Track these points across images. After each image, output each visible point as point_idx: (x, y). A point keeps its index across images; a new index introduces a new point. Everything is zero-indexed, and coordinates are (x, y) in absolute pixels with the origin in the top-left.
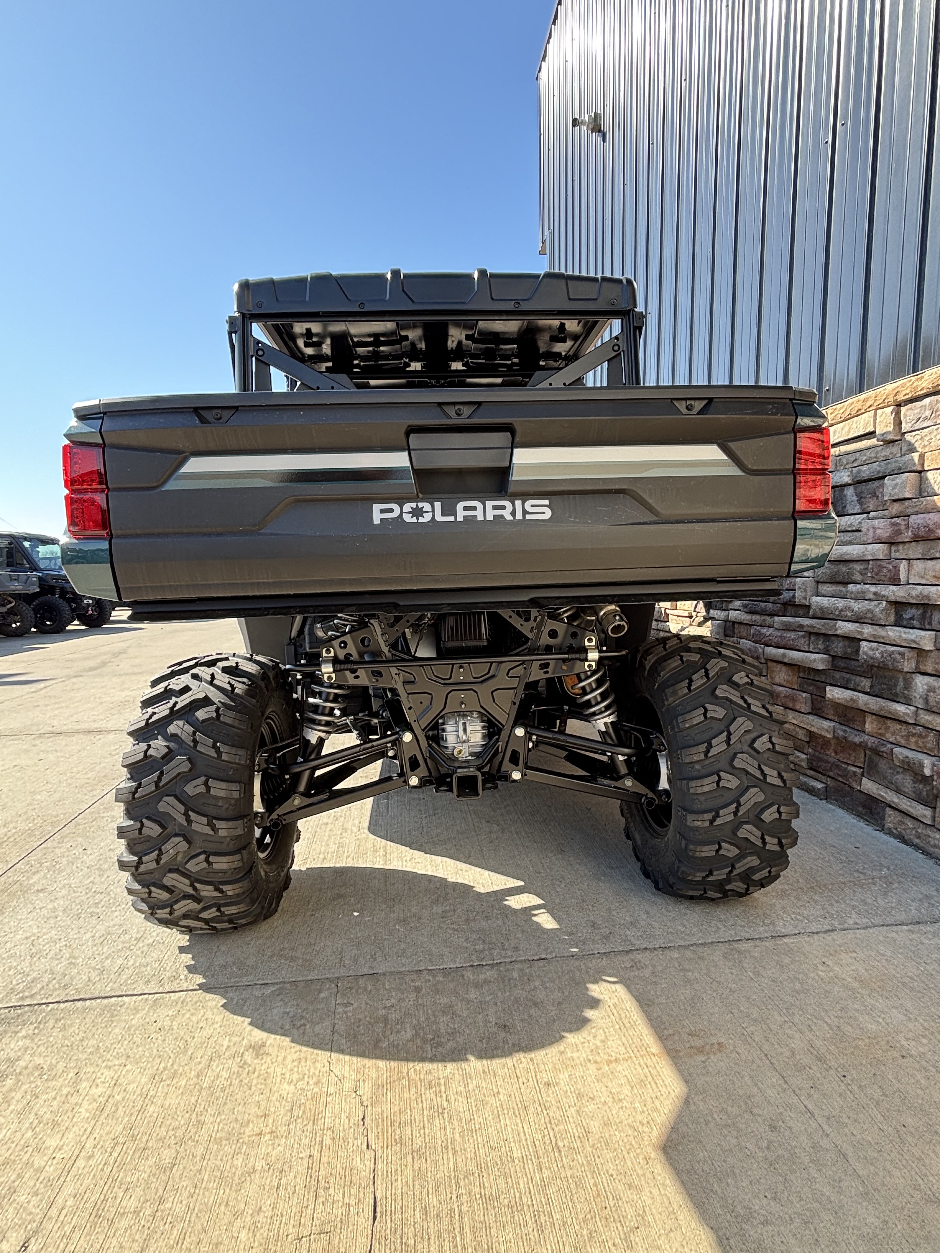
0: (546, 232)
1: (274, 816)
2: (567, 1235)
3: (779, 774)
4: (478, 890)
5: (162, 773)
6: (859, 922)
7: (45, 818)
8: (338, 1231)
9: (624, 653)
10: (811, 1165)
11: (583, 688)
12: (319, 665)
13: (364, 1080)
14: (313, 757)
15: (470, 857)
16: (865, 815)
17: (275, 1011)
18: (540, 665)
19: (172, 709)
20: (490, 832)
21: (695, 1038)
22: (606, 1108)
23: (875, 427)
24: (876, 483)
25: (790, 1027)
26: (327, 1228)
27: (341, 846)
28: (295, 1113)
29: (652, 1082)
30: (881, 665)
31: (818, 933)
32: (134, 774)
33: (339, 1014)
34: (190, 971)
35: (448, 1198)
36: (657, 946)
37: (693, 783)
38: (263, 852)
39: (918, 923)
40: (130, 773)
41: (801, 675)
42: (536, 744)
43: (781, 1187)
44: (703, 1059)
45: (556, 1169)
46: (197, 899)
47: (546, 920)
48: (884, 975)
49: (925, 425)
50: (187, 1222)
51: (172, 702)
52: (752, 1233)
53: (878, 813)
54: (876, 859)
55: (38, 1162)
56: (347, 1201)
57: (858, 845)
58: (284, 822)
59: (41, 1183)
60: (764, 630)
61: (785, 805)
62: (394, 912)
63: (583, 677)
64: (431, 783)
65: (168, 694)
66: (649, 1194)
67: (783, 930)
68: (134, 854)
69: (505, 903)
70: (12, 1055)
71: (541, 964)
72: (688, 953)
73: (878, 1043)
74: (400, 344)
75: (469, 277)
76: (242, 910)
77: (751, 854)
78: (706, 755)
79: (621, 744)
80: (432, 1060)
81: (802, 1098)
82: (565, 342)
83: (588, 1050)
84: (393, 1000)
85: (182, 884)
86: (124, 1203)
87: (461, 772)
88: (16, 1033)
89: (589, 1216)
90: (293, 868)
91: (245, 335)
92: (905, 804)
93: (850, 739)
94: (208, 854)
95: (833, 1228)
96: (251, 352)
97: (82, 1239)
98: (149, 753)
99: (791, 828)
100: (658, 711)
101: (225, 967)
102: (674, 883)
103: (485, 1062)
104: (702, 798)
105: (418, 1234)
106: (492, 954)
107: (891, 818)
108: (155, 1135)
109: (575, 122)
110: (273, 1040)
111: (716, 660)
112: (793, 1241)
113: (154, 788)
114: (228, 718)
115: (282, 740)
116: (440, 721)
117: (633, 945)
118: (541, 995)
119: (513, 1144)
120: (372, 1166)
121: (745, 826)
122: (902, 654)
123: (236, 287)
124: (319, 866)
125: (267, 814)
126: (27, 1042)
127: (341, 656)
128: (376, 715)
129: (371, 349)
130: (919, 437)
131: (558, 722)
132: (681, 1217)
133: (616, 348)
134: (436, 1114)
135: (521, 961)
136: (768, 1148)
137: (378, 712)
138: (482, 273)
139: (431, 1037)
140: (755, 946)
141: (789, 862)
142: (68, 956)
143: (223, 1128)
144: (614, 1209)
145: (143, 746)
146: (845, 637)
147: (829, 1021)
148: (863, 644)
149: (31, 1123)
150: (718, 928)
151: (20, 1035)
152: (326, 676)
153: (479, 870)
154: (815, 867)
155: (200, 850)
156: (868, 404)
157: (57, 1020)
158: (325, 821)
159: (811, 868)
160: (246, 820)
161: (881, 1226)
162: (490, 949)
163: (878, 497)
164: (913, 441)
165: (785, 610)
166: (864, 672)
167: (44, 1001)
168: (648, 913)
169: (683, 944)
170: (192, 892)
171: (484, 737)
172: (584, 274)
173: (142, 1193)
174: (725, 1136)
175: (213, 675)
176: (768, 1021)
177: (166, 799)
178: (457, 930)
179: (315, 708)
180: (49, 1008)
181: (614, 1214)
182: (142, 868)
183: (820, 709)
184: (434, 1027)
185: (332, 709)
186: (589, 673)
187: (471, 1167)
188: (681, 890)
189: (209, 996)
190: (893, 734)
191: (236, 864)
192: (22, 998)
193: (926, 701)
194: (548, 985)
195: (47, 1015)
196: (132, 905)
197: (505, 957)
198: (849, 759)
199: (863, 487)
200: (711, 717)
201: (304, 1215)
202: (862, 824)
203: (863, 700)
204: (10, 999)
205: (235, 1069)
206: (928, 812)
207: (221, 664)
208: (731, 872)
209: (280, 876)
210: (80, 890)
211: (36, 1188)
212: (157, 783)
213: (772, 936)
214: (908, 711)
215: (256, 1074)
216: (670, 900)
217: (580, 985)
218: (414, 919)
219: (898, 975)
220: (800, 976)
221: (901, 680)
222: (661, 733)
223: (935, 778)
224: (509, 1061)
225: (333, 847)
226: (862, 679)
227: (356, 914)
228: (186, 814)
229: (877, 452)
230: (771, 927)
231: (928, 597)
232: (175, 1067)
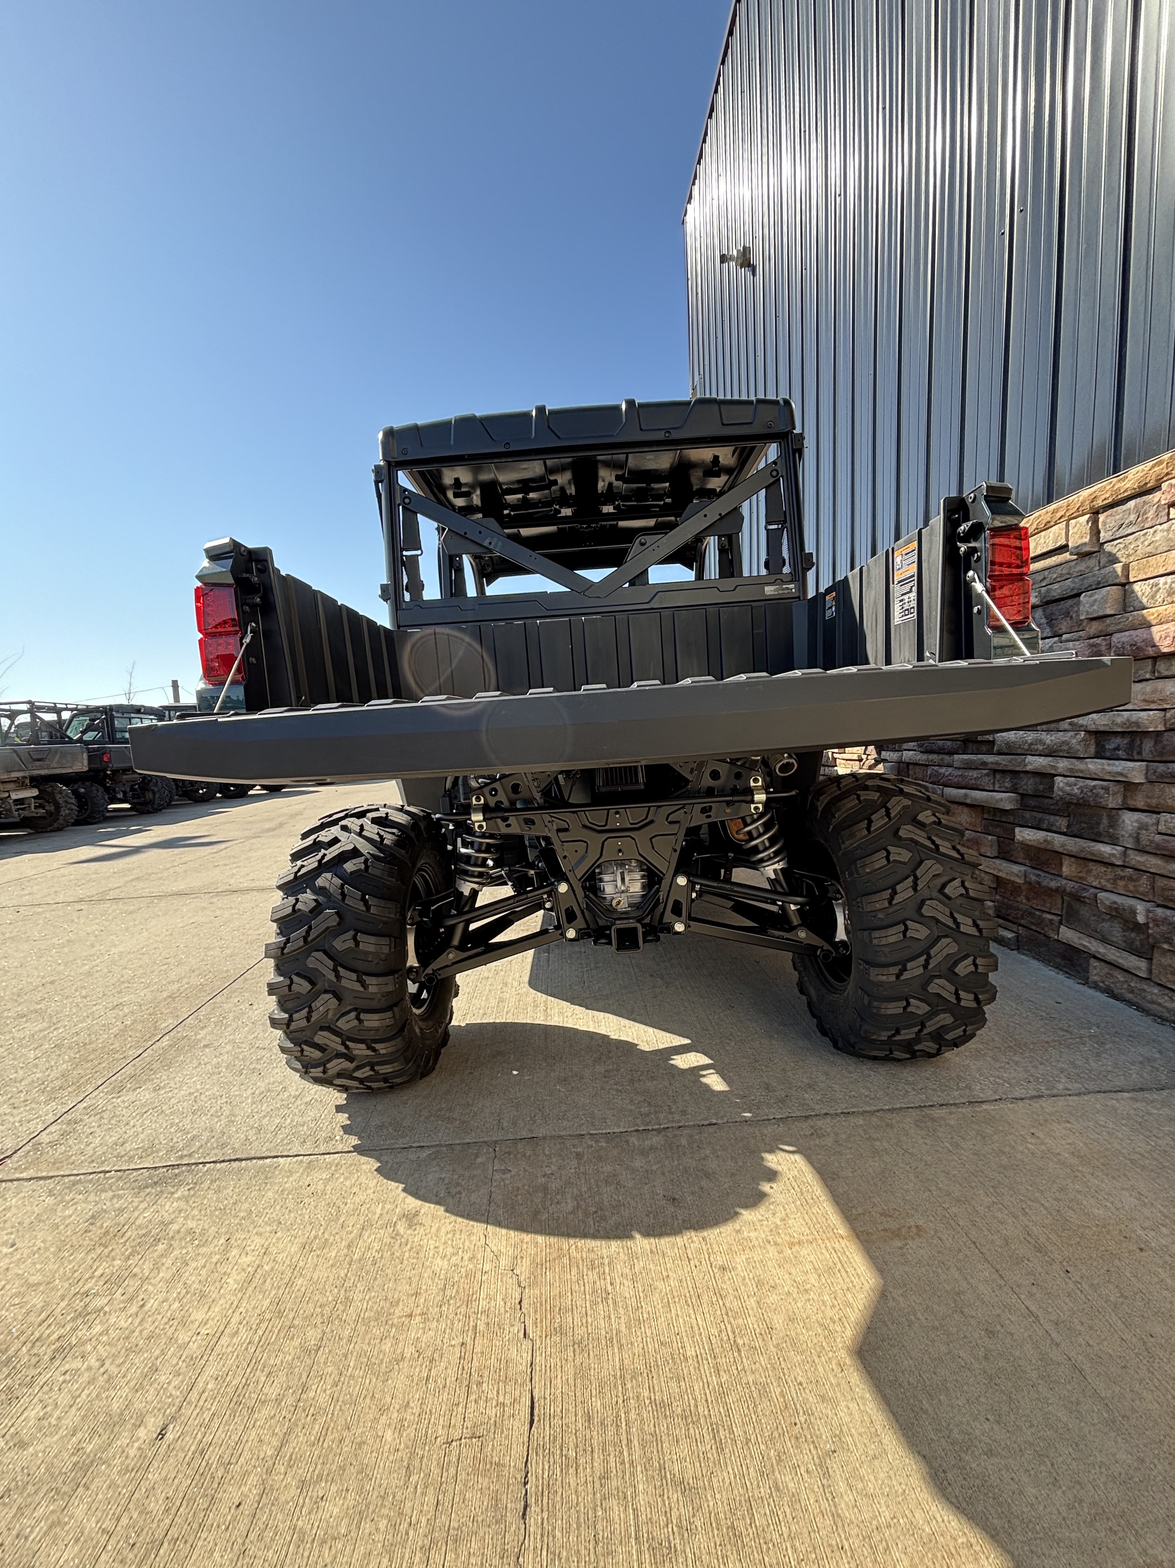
0: (696, 378)
1: (429, 971)
2: (752, 1457)
3: (974, 922)
4: (643, 1048)
5: (310, 928)
6: (1070, 1087)
7: (216, 974)
8: (491, 1435)
9: (793, 793)
10: (1040, 1381)
11: (749, 833)
12: (470, 814)
13: (522, 1258)
14: (466, 909)
15: (632, 1012)
16: (1065, 967)
17: (430, 1177)
18: (702, 808)
19: (320, 861)
20: (654, 987)
21: (889, 1219)
22: (790, 1300)
23: (1067, 539)
24: (1070, 602)
25: (1000, 1210)
26: (480, 1431)
27: (501, 1000)
28: (448, 1293)
29: (842, 1270)
30: (1081, 801)
31: (1022, 1099)
32: (284, 929)
33: (496, 1181)
34: (346, 1132)
35: (614, 1403)
36: (839, 1111)
37: (876, 934)
38: (418, 1008)
39: (1142, 1090)
40: (279, 928)
41: (986, 816)
42: (700, 894)
43: (1005, 1408)
44: (900, 1245)
45: (735, 1372)
46: (351, 1059)
47: (715, 1082)
48: (1107, 1149)
49: (1130, 531)
50: (330, 1416)
51: (321, 854)
52: (974, 1465)
53: (1081, 965)
54: (1082, 1015)
55: (183, 1337)
56: (501, 1399)
57: (1060, 1000)
58: (439, 978)
59: (184, 1361)
60: (942, 770)
61: (980, 956)
62: (554, 1071)
63: (749, 820)
64: (590, 936)
65: (317, 846)
66: (845, 1410)
67: (981, 1095)
68: (285, 1011)
69: (672, 1062)
70: (167, 1218)
71: (711, 1129)
72: (874, 1119)
73: (1108, 1232)
74: (549, 489)
75: (617, 408)
76: (397, 1069)
77: (944, 1011)
78: (890, 903)
79: (793, 891)
80: (595, 1236)
81: (1023, 1297)
82: (719, 477)
83: (767, 1229)
84: (553, 1167)
85: (334, 1043)
86: (265, 1391)
87: (621, 924)
88: (172, 1193)
89: (776, 1434)
90: (452, 1024)
91: (392, 483)
92: (1112, 954)
93: (1044, 884)
94: (359, 1011)
95: (1074, 1464)
96: (398, 501)
97: (221, 1429)
98: (297, 907)
99: (987, 983)
100: (833, 856)
101: (381, 1127)
102: (855, 1043)
103: (652, 1240)
104: (886, 950)
105: (580, 1445)
106: (658, 1118)
107: (1096, 971)
108: (302, 1312)
109: (724, 259)
110: (427, 1208)
111: (898, 798)
112: (1025, 1479)
113: (302, 944)
114: (377, 870)
115: (438, 892)
116: (597, 871)
117: (813, 1110)
118: (712, 1165)
119: (685, 1338)
120: (529, 1358)
121: (937, 981)
122: (1107, 789)
123: (380, 436)
124: (479, 1021)
125: (422, 969)
126: (182, 1204)
127: (492, 804)
128: (532, 866)
129: (520, 496)
130: (1122, 546)
131: (723, 871)
132: (885, 1441)
133: (774, 473)
134: (599, 1300)
135: (689, 1126)
136: (986, 1358)
137: (534, 862)
138: (630, 403)
139: (594, 1209)
140: (950, 1113)
141: (986, 1020)
142: (228, 1113)
143: (372, 1307)
144: (805, 1426)
145: (292, 900)
146: (1036, 774)
147: (1047, 1205)
148: (1058, 779)
149: (179, 1293)
150: (907, 1091)
151: (176, 1196)
152: (477, 825)
153: (644, 1026)
154: (1011, 1024)
155: (350, 1007)
156: (1059, 515)
157: (213, 1181)
158: (486, 975)
159: (1008, 1025)
160: (396, 976)
161: (1135, 1464)
162: (656, 1112)
163: (1071, 617)
164: (1114, 551)
165: (966, 747)
166: (1059, 810)
167: (200, 1161)
168: (827, 1074)
169: (868, 1109)
170: (345, 1051)
171: (644, 887)
172: (736, 397)
173: (284, 1378)
174: (933, 1341)
175: (362, 826)
176: (973, 1202)
177: (315, 954)
178: (620, 1091)
179: (467, 859)
180: (206, 1168)
181: (806, 1431)
182: (293, 1026)
183: (1008, 852)
184: (597, 1199)
185: (485, 859)
186: (755, 816)
187: (640, 1365)
188: (863, 1050)
189: (364, 1159)
190: (1097, 877)
191: (388, 1022)
192: (181, 1157)
193: (1137, 839)
194: (719, 1153)
195: (204, 1174)
196: (287, 1063)
197: (673, 1121)
198: (1044, 906)
199: (1053, 608)
200: (895, 861)
201: (454, 1414)
202: (1061, 977)
203: (1058, 841)
204: (169, 1158)
205: (387, 1240)
206: (1143, 964)
207: (370, 815)
208: (920, 1031)
209: (437, 1032)
210: (244, 1045)
211: (178, 1367)
212: (305, 938)
213: (970, 1102)
214: (1114, 852)
215: (409, 1247)
216: (851, 1061)
217: (754, 1154)
218: (575, 1078)
219: (1124, 1151)
220: (1007, 1149)
221: (1105, 817)
222: (838, 879)
223: (1151, 925)
224: (679, 1240)
225: (493, 1002)
226: (1058, 818)
227: (515, 1073)
228: (335, 970)
229: (1070, 568)
230: (967, 1091)
231: (1137, 724)
232: (326, 1236)
